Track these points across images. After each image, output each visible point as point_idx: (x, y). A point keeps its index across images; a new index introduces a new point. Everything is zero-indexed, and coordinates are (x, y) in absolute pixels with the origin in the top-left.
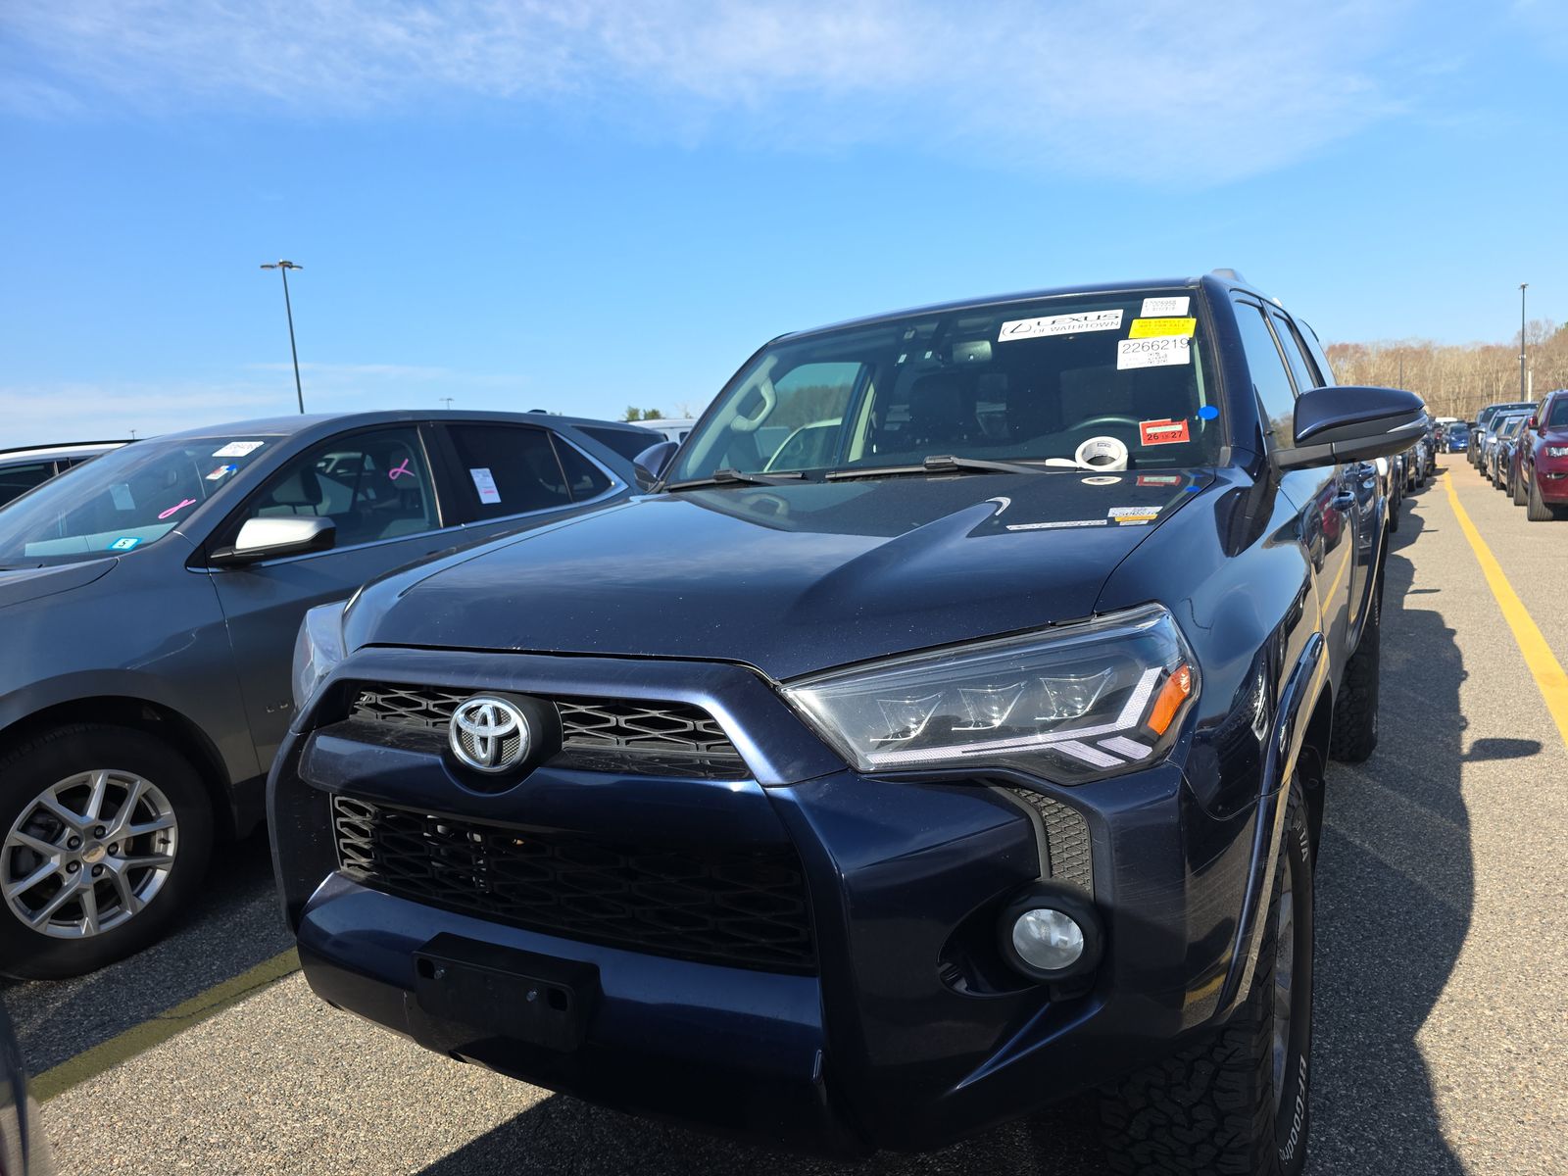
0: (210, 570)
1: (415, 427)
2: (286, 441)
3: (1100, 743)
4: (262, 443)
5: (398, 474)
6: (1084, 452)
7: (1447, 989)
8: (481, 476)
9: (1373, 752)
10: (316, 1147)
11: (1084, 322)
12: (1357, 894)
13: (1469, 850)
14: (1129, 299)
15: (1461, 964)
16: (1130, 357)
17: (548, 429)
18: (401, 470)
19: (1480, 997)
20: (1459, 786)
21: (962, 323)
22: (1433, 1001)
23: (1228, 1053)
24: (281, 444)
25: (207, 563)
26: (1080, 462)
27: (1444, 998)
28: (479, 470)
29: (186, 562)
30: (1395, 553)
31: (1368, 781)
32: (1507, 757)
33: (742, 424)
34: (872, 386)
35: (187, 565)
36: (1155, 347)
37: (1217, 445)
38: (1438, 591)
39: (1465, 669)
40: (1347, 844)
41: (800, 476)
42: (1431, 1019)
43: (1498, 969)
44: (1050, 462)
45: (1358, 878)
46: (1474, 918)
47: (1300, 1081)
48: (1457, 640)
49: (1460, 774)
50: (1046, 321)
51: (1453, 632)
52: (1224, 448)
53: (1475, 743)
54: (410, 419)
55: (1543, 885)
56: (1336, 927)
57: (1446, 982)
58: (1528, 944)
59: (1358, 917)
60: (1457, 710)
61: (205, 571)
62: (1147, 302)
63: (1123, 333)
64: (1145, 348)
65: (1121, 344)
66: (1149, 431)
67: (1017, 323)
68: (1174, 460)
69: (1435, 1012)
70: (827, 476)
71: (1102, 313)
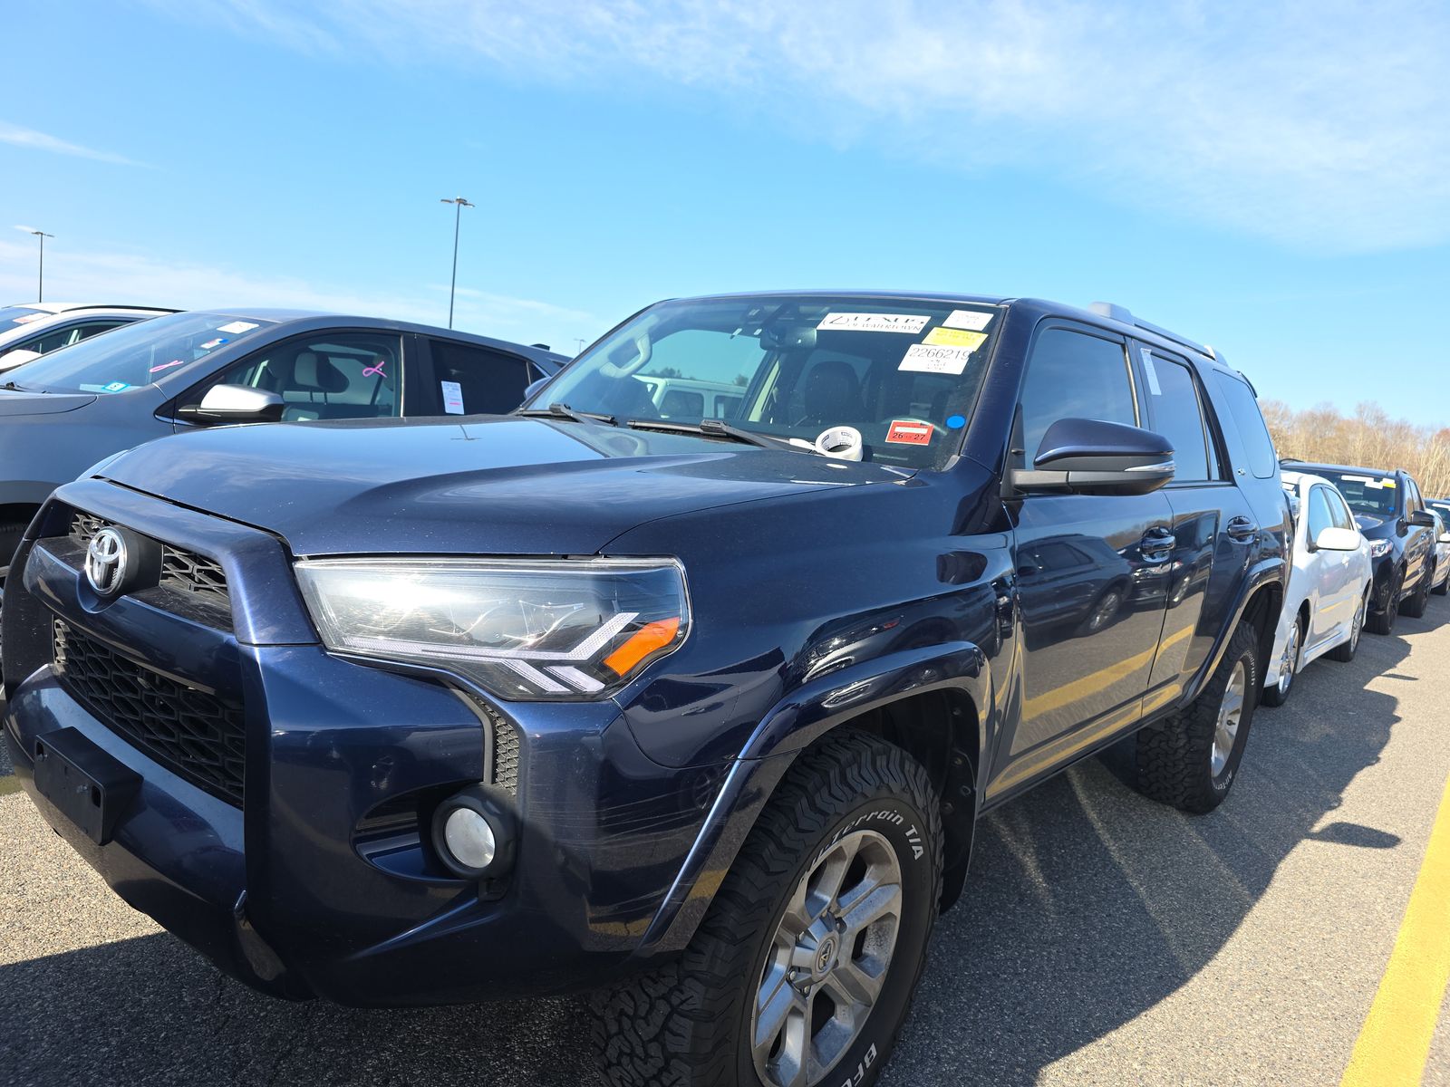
0: (175, 421)
1: (400, 337)
2: (274, 327)
3: (548, 669)
4: (257, 325)
5: (371, 373)
6: (825, 439)
7: (1113, 1035)
8: (450, 389)
9: (1220, 807)
10: (54, 902)
11: (893, 323)
12: (1095, 928)
13: (1242, 918)
14: (938, 309)
15: (1146, 1016)
16: (913, 361)
17: (528, 359)
18: (375, 370)
19: (1141, 1050)
20: (1281, 858)
21: (803, 309)
22: (1090, 1041)
23: (683, 999)
24: (270, 328)
25: (175, 415)
26: (819, 447)
27: (1104, 1041)
28: (450, 383)
29: (157, 410)
30: (1400, 637)
31: (1193, 833)
32: (1355, 844)
33: (611, 370)
34: (777, 364)
35: (155, 413)
36: (939, 355)
37: (950, 452)
38: (1416, 679)
39: (1380, 756)
40: (1123, 882)
41: (609, 419)
42: (1073, 1056)
43: (1181, 1031)
44: (794, 442)
45: (1109, 915)
46: (1195, 979)
47: (860, 1067)
48: (1395, 728)
49: (1292, 848)
50: (863, 317)
51: (1398, 719)
52: (954, 456)
53: (1332, 825)
54: (396, 328)
55: (1292, 967)
56: (1049, 953)
57: (1117, 1028)
58: (1230, 1016)
59: (1079, 949)
60: (1341, 790)
61: (171, 421)
62: (956, 313)
63: (918, 338)
64: (930, 355)
65: (914, 347)
66: (898, 429)
67: (838, 315)
68: (906, 459)
69: (1083, 1051)
70: (629, 423)
71: (911, 317)
